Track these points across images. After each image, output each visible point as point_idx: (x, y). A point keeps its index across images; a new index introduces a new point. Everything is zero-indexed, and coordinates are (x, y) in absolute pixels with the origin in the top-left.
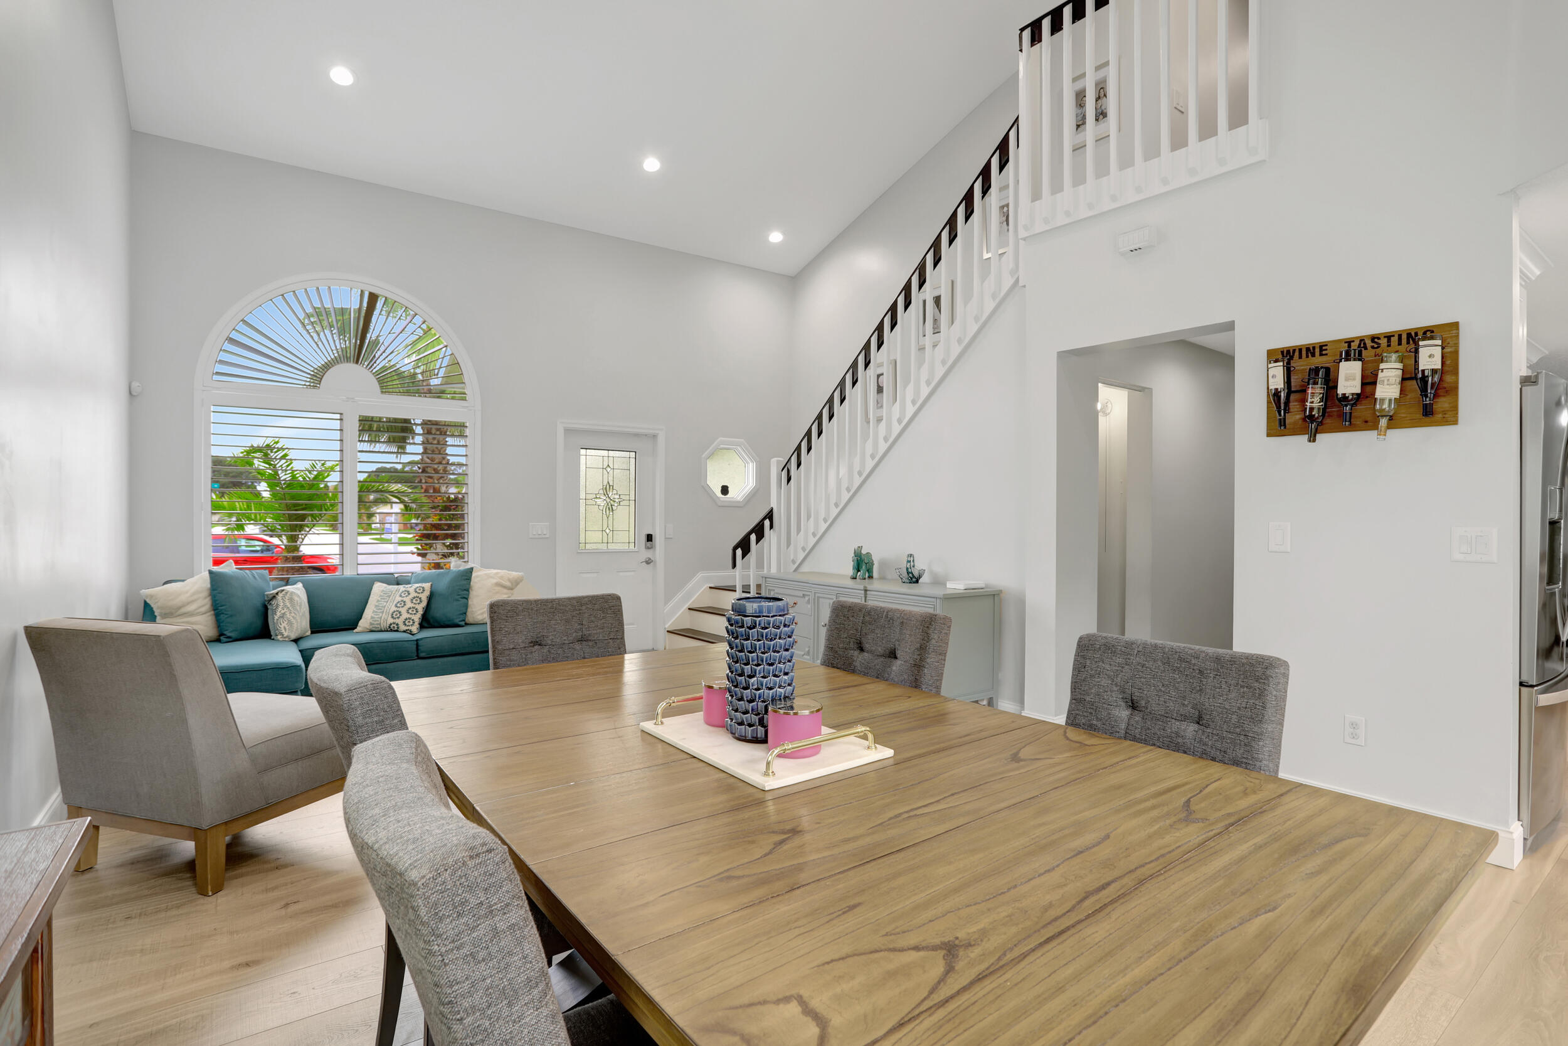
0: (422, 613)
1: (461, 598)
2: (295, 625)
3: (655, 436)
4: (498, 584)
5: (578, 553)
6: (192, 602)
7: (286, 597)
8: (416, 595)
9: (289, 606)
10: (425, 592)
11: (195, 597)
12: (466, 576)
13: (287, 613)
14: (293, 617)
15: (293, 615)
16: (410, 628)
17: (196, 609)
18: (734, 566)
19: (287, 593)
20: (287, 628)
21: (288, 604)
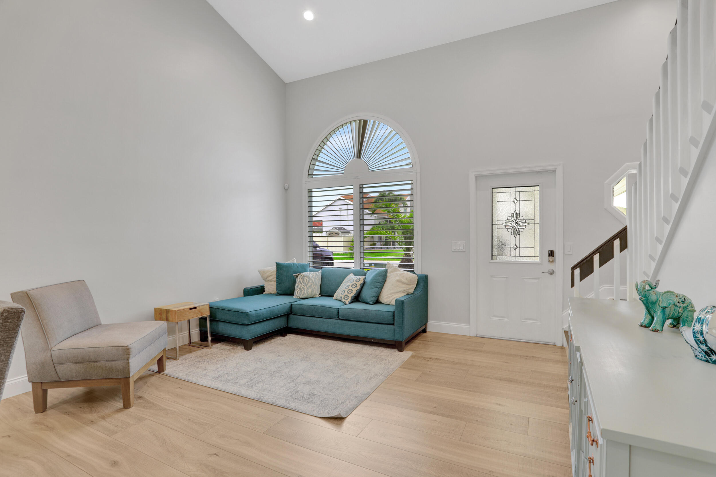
0: (355, 293)
1: (375, 287)
2: (303, 291)
3: (554, 171)
4: (398, 281)
5: (490, 263)
6: (271, 275)
7: (301, 277)
8: (356, 282)
9: (301, 282)
10: (360, 282)
11: (272, 274)
12: (381, 274)
13: (300, 285)
14: (302, 287)
15: (303, 286)
16: (345, 301)
17: (272, 279)
18: (573, 285)
19: (301, 275)
20: (298, 292)
21: (301, 281)
